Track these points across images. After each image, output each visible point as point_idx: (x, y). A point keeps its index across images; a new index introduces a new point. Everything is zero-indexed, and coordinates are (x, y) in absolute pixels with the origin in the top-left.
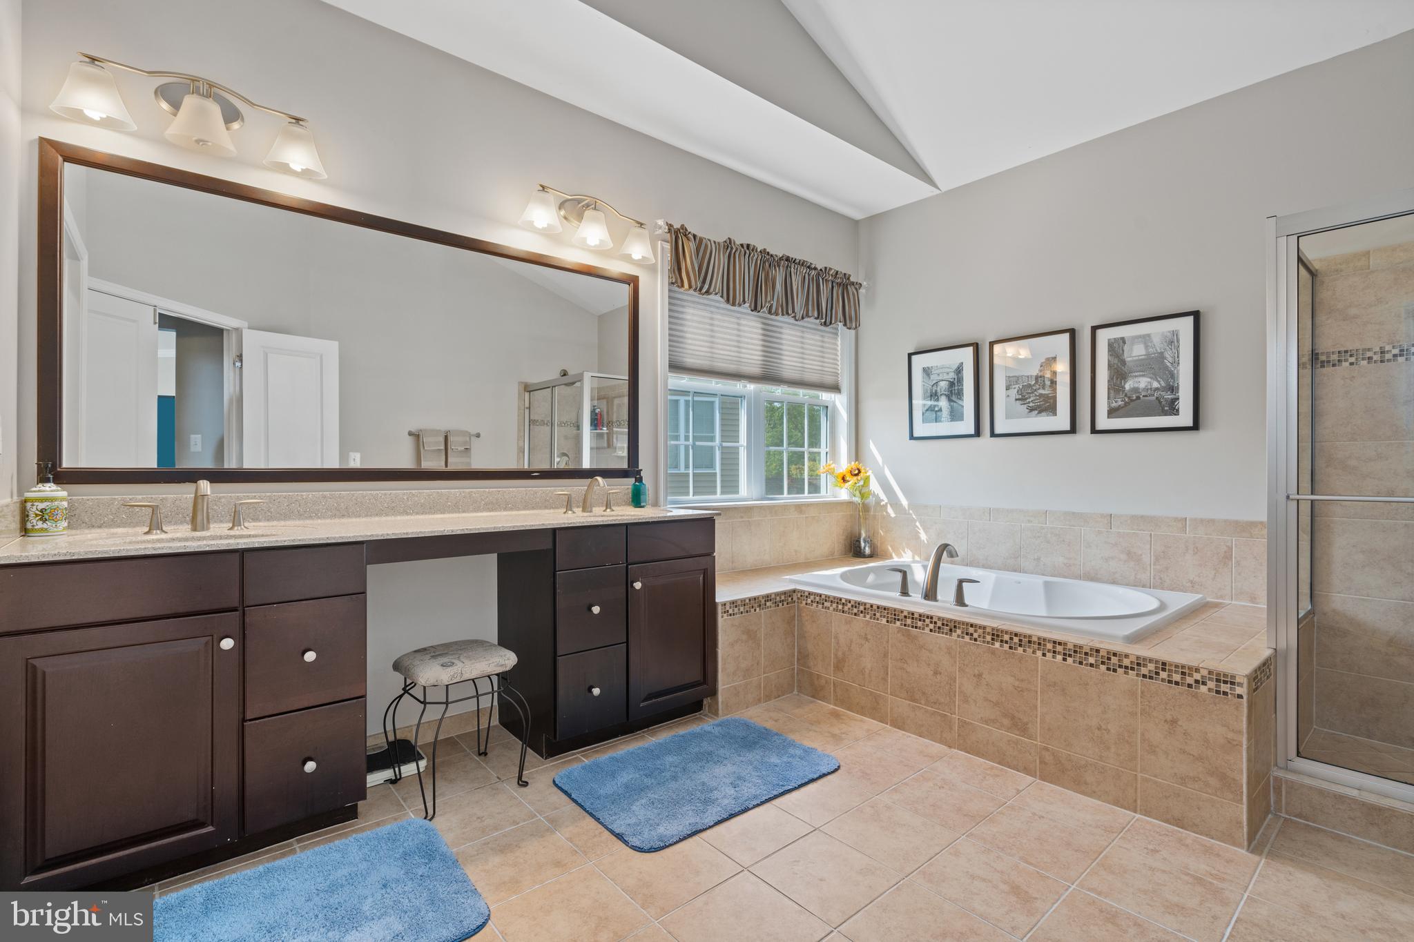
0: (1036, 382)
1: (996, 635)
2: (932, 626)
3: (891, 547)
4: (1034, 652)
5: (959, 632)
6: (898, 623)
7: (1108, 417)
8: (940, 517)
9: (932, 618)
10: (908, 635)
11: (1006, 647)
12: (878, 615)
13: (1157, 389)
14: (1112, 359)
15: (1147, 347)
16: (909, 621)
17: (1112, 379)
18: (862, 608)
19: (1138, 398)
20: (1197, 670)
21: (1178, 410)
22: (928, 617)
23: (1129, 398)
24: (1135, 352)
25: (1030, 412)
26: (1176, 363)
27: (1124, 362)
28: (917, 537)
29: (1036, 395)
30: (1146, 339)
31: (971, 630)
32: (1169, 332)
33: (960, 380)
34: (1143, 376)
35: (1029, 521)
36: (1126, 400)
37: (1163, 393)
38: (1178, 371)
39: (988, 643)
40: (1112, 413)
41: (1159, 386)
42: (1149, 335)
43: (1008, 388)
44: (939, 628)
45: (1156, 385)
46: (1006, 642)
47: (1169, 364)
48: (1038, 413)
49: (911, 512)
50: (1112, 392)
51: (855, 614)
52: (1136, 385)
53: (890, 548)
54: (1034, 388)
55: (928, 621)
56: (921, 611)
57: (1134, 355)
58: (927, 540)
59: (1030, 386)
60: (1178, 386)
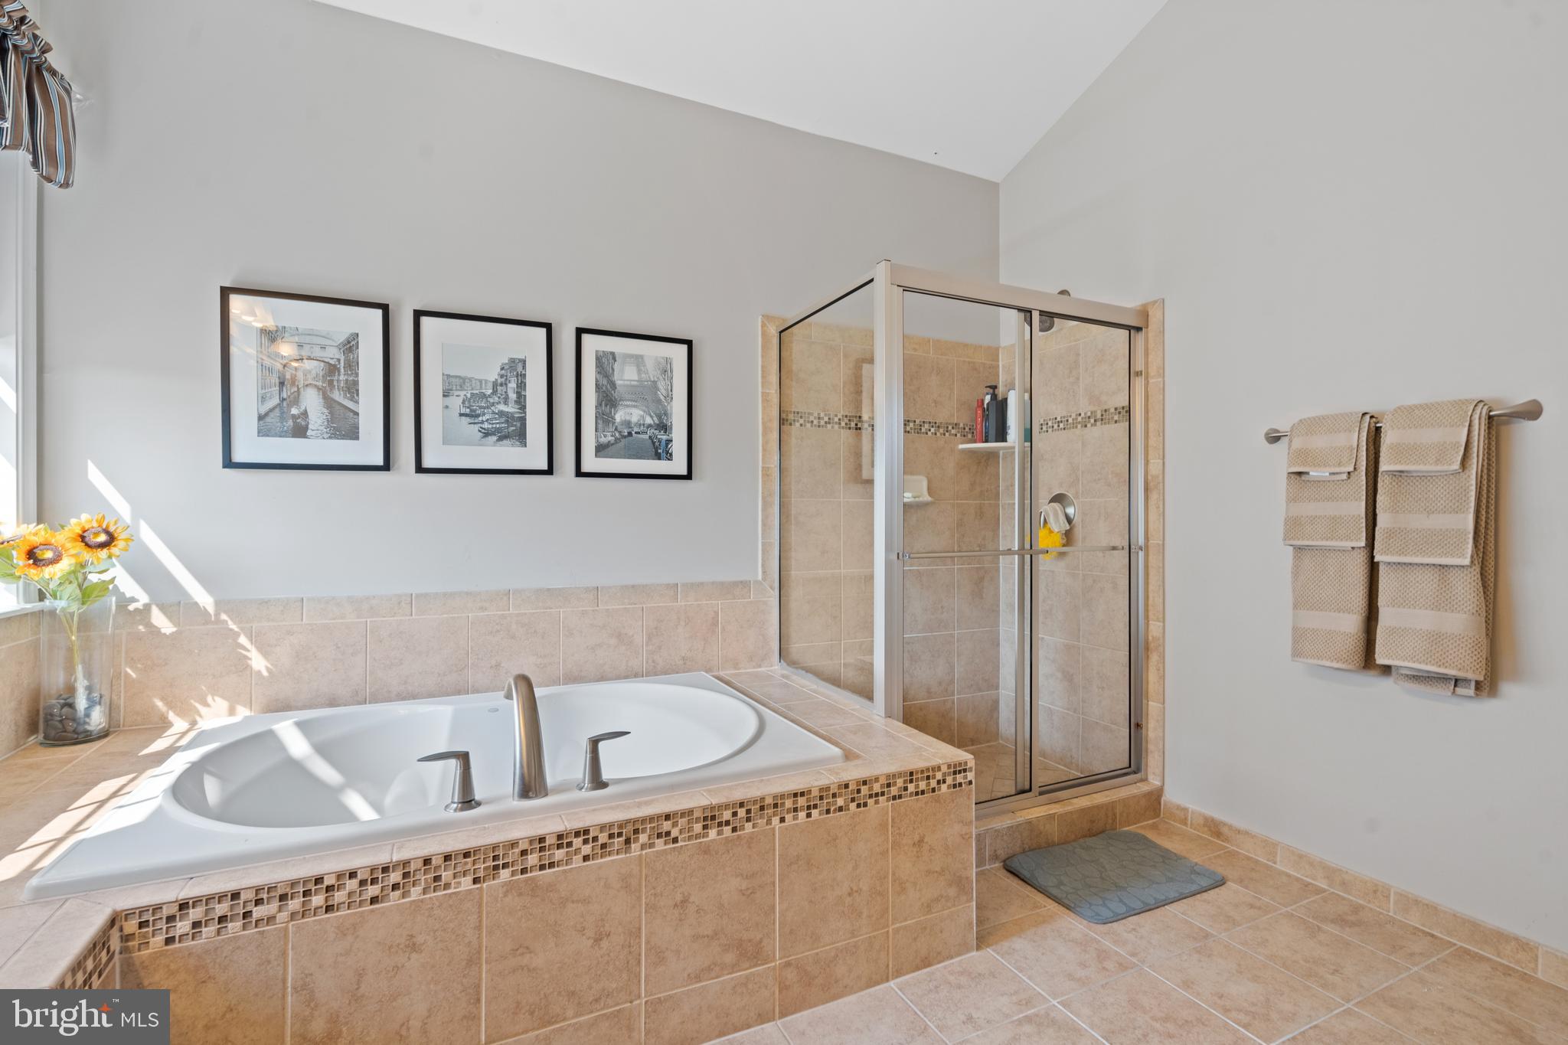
0: (495, 392)
1: (710, 818)
2: (587, 849)
3: (162, 699)
4: (769, 822)
5: (643, 838)
6: (505, 874)
7: (596, 456)
8: (302, 620)
9: (586, 832)
10: (534, 887)
11: (727, 830)
12: (446, 875)
13: (650, 426)
14: (600, 377)
15: (639, 371)
16: (533, 859)
17: (601, 405)
18: (395, 877)
19: (630, 434)
20: (939, 769)
21: (671, 455)
22: (577, 834)
23: (620, 432)
24: (626, 376)
25: (484, 437)
26: (669, 397)
27: (613, 385)
28: (242, 664)
29: (494, 413)
30: (638, 360)
31: (666, 826)
32: (663, 358)
33: (352, 366)
34: (634, 406)
35: (482, 609)
36: (617, 435)
37: (657, 432)
38: (671, 407)
39: (697, 836)
40: (601, 450)
41: (652, 422)
42: (641, 357)
43: (446, 394)
44: (604, 846)
45: (649, 421)
46: (727, 823)
47: (662, 398)
48: (498, 440)
49: (224, 617)
50: (600, 422)
51: (374, 900)
52: (628, 418)
53: (160, 704)
54: (491, 400)
55: (577, 842)
56: (559, 827)
57: (626, 378)
58: (268, 669)
59: (484, 396)
60: (671, 425)
